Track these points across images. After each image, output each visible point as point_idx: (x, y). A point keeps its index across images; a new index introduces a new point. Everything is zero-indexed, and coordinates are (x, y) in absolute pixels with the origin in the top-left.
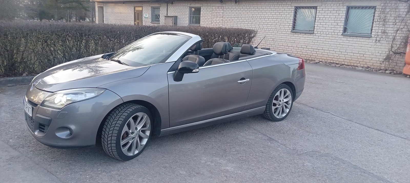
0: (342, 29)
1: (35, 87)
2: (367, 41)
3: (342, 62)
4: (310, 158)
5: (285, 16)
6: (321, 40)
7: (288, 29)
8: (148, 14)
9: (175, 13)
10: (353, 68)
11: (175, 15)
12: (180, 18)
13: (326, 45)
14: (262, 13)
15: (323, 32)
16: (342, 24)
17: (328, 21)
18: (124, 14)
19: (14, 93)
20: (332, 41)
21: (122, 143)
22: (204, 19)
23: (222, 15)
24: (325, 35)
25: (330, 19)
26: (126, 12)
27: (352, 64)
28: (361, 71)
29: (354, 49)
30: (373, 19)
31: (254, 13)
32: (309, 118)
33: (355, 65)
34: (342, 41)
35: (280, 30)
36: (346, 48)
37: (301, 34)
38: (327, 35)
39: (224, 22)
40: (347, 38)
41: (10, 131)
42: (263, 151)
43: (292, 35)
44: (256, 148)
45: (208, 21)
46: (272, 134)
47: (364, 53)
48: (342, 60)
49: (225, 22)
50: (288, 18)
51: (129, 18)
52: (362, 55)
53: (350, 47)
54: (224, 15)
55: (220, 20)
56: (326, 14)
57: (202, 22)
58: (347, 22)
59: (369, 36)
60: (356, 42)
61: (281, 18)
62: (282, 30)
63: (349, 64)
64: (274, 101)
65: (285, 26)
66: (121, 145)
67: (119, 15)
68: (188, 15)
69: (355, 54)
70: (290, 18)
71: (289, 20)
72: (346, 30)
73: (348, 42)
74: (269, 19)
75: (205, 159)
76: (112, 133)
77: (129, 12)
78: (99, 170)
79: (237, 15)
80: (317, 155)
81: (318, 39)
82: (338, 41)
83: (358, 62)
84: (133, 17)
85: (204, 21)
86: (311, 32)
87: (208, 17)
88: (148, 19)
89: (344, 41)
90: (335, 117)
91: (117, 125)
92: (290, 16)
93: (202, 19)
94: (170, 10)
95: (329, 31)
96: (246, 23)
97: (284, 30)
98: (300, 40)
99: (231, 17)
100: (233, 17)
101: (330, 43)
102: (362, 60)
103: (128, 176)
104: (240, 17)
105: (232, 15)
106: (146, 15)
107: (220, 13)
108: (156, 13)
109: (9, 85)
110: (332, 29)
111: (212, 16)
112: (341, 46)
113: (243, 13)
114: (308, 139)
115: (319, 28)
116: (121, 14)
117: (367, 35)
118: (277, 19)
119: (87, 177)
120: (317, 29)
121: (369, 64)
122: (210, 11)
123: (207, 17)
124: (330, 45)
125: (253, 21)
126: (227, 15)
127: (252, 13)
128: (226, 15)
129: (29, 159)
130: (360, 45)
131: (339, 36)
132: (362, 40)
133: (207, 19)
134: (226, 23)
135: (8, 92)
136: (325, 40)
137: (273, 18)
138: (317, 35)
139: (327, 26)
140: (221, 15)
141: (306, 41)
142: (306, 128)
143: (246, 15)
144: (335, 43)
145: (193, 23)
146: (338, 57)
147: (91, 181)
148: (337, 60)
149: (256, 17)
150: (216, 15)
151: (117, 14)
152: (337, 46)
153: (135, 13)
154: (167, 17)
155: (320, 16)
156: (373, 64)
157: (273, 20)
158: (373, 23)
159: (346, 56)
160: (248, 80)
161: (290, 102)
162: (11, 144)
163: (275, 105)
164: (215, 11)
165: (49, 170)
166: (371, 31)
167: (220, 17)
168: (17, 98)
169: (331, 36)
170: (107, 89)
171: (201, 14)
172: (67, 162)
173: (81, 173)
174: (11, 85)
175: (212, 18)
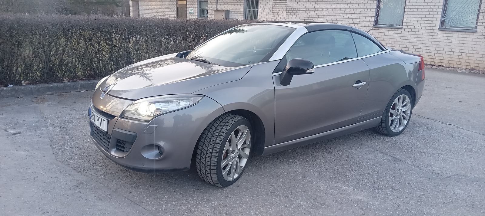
0: (438, 22)
1: (107, 94)
2: (471, 36)
3: (439, 63)
4: (459, 184)
5: (365, 7)
6: (412, 36)
7: (370, 23)
8: (193, 9)
9: (226, 7)
10: (454, 70)
11: (226, 9)
12: (233, 12)
13: (418, 42)
14: (336, 5)
15: (415, 26)
16: (439, 16)
17: (421, 13)
18: (164, 9)
19: (57, 103)
20: (426, 37)
21: (223, 164)
22: (262, 13)
23: (286, 8)
24: (417, 30)
25: (423, 10)
26: (166, 7)
27: (452, 66)
28: (464, 73)
29: (453, 47)
30: (479, 10)
31: (326, 5)
32: (431, 132)
33: (456, 66)
34: (439, 37)
35: (359, 25)
36: (444, 45)
37: (386, 29)
38: (420, 30)
39: (287, 16)
40: (445, 33)
41: (67, 150)
42: (394, 175)
43: (375, 31)
44: (383, 170)
45: (268, 15)
46: (394, 153)
47: (467, 51)
48: (439, 61)
49: (289, 16)
50: (369, 10)
51: (171, 14)
52: (464, 54)
53: (448, 44)
54: (288, 7)
55: (282, 14)
56: (419, 4)
57: (260, 17)
58: (445, 13)
59: (473, 31)
60: (457, 39)
61: (360, 10)
62: (361, 25)
63: (448, 65)
64: (391, 111)
65: (365, 20)
66: (222, 167)
67: (158, 11)
68: (243, 9)
69: (455, 54)
70: (372, 10)
71: (371, 12)
72: (444, 24)
73: (446, 38)
74: (344, 11)
75: (324, 185)
76: (212, 152)
77: (170, 7)
78: (195, 199)
79: (304, 7)
80: (465, 180)
81: (408, 35)
82: (434, 37)
83: (459, 63)
84: (176, 13)
85: (262, 15)
86: (399, 27)
87: (268, 11)
88: (193, 15)
89: (441, 38)
90: (462, 130)
91: (217, 142)
92: (371, 7)
93: (261, 13)
94: (221, 3)
95: (422, 25)
96: (315, 16)
97: (364, 25)
98: (384, 37)
99: (297, 9)
100: (299, 9)
101: (422, 39)
102: (464, 61)
103: (234, 207)
104: (307, 9)
105: (298, 7)
106: (191, 10)
107: (283, 6)
108: (204, 7)
109: (49, 93)
110: (426, 22)
111: (273, 10)
112: (438, 43)
113: (312, 5)
114: (443, 159)
115: (409, 21)
116: (161, 9)
117: (471, 29)
118: (355, 11)
119: (183, 208)
120: (406, 23)
121: (473, 65)
122: (270, 3)
123: (266, 11)
124: (423, 42)
125: (325, 14)
126: (292, 7)
127: (323, 5)
128: (290, 7)
129: (101, 184)
130: (461, 42)
131: (435, 31)
132: (465, 36)
133: (266, 13)
134: (290, 18)
135: (49, 102)
136: (416, 36)
137: (349, 10)
138: (406, 30)
139: (420, 19)
140: (284, 8)
141: (392, 37)
142: (433, 145)
143: (316, 7)
144: (430, 40)
145: (248, 18)
146: (434, 57)
147: (190, 214)
148: (432, 60)
149: (329, 10)
150: (278, 8)
151: (156, 9)
152: (433, 43)
153: (177, 7)
154: (217, 11)
155: (410, 7)
156: (478, 65)
157: (350, 12)
158: (478, 15)
159: (443, 55)
160: (365, 83)
161: (409, 112)
162: (72, 166)
163: (392, 115)
164: (276, 4)
165: (132, 199)
166: (477, 24)
167: (283, 10)
168: (63, 109)
169: (425, 31)
170: (205, 96)
171: (259, 7)
172: (151, 189)
173: (173, 203)
174: (50, 93)
175: (273, 12)
